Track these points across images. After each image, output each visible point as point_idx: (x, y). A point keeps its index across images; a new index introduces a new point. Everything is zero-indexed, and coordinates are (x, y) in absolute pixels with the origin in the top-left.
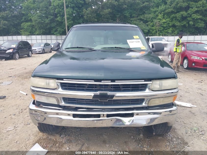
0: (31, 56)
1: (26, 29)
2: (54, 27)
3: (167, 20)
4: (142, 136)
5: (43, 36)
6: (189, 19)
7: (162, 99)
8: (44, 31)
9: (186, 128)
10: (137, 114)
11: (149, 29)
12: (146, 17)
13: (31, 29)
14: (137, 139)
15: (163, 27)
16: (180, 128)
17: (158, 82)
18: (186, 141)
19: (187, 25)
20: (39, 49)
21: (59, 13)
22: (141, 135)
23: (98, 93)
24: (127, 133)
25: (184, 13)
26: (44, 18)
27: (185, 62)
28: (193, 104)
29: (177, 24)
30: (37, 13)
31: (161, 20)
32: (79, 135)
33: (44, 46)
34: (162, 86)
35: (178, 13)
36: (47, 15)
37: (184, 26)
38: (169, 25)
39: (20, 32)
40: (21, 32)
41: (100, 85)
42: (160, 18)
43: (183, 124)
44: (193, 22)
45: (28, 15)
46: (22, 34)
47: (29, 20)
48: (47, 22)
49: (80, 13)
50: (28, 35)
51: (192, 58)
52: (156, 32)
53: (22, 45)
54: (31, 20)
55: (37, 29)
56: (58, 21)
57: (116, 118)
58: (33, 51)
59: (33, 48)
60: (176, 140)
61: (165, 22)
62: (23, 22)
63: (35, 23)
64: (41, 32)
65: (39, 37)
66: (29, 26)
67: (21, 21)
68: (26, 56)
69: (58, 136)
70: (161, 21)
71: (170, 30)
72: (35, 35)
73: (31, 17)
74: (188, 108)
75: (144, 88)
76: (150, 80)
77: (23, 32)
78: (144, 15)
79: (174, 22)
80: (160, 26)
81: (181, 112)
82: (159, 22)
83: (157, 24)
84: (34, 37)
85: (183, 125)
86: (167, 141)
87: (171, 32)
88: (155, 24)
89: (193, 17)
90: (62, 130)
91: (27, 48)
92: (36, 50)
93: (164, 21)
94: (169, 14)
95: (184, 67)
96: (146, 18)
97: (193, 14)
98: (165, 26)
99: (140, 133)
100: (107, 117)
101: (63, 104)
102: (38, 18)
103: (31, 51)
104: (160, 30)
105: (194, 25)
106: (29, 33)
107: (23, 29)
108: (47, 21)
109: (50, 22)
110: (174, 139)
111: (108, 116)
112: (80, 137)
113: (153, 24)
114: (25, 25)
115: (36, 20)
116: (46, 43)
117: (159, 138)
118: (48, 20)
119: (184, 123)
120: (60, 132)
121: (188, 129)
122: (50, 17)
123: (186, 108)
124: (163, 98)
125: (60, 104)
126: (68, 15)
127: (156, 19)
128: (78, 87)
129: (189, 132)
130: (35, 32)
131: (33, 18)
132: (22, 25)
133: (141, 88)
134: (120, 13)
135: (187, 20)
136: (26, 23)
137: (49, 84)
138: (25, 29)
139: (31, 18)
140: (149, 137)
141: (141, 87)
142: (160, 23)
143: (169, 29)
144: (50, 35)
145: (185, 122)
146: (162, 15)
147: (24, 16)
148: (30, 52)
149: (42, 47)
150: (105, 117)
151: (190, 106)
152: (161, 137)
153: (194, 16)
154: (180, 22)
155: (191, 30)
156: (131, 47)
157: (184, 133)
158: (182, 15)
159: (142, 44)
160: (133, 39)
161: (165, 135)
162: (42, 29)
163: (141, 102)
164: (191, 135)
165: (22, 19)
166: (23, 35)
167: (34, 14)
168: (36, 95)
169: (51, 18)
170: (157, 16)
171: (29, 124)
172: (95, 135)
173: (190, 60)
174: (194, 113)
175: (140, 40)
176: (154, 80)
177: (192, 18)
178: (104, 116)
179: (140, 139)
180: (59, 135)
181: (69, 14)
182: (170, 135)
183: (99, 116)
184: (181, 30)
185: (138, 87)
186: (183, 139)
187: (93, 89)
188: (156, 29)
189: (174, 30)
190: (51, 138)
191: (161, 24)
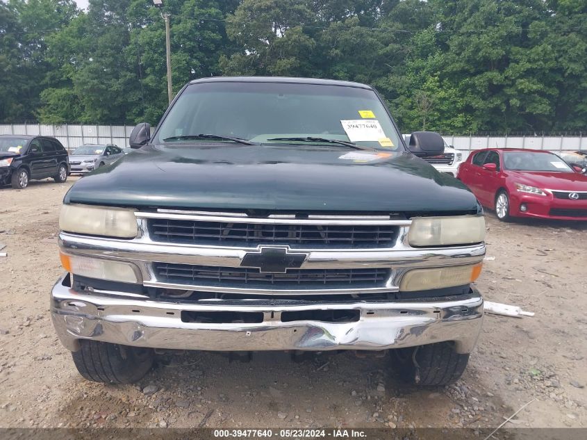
0: (64, 181)
1: (55, 108)
2: (136, 104)
3: (450, 91)
4: (384, 390)
5: (101, 128)
6: (509, 91)
7: (440, 271)
8: (106, 112)
9: (508, 369)
10: (371, 313)
11: (401, 115)
12: (392, 81)
13: (68, 107)
14: (369, 397)
15: (438, 110)
16: (490, 369)
17: (428, 222)
18: (507, 403)
19: (504, 108)
20: (90, 162)
21: (150, 65)
22: (381, 389)
23: (259, 249)
24: (340, 384)
25: (496, 76)
26: (108, 77)
27: (499, 201)
28: (524, 309)
29: (478, 103)
30: (88, 64)
31: (434, 93)
32: (199, 388)
33: (105, 154)
34: (439, 233)
35: (478, 76)
36: (116, 69)
37: (496, 110)
38: (455, 106)
39: (37, 116)
40: (39, 114)
41: (264, 226)
42: (431, 86)
43: (499, 360)
44: (520, 100)
45: (60, 67)
46: (41, 119)
47: (63, 81)
48: (115, 88)
49: (210, 67)
50: (60, 123)
51: (518, 190)
52: (421, 124)
53: (38, 149)
54: (69, 83)
55: (86, 107)
56: (146, 86)
57: (307, 326)
58: (72, 167)
59: (71, 159)
60: (480, 402)
61: (445, 99)
62: (46, 86)
63: (82, 91)
64: (98, 117)
65: (90, 130)
66: (64, 100)
67: (41, 83)
68: (50, 179)
69: (134, 392)
70: (433, 96)
71: (459, 120)
72: (78, 123)
73: (71, 74)
74: (512, 319)
75: (389, 239)
76: (407, 215)
77: (45, 114)
78: (387, 76)
79: (467, 99)
80: (431, 107)
81: (493, 328)
82: (430, 96)
83: (424, 103)
84: (75, 129)
85: (499, 363)
86: (454, 402)
87: (460, 125)
88: (419, 102)
89: (520, 88)
90: (147, 373)
91: (55, 157)
92: (79, 164)
93: (442, 94)
94: (455, 77)
95: (499, 215)
96: (394, 86)
97: (518, 78)
98: (444, 108)
99: (376, 382)
100: (283, 320)
101: (153, 281)
102: (91, 75)
103: (66, 166)
104: (431, 118)
105: (522, 108)
106: (61, 119)
107: (44, 105)
108: (116, 85)
109: (124, 90)
110: (474, 399)
111: (286, 316)
112: (200, 393)
113: (412, 103)
114: (53, 95)
115: (85, 83)
116: (110, 147)
117: (432, 396)
118: (119, 84)
119: (502, 357)
120: (141, 379)
121: (513, 373)
122: (125, 76)
123: (505, 318)
124: (442, 269)
125: (145, 283)
126: (175, 69)
127: (419, 89)
128: (198, 231)
129: (516, 381)
130: (80, 115)
131: (77, 76)
132: (42, 94)
133: (380, 239)
134: (321, 71)
135: (505, 95)
136: (54, 91)
137: (114, 222)
138: (51, 106)
139: (69, 75)
140: (402, 395)
141: (381, 236)
142: (431, 101)
143: (456, 116)
144: (122, 125)
145: (504, 355)
146: (436, 78)
147: (50, 71)
148: (63, 169)
149: (97, 157)
150: (277, 320)
151: (515, 314)
152: (437, 395)
153: (522, 83)
154: (484, 99)
155: (515, 122)
156: (352, 140)
157: (502, 382)
158: (490, 81)
159: (383, 132)
160: (359, 118)
161: (447, 387)
162: (100, 107)
163: (382, 278)
164: (521, 387)
165: (43, 78)
166: (44, 124)
167: (78, 64)
168: (75, 256)
169: (128, 77)
170: (424, 80)
171: (48, 358)
172: (247, 387)
173: (513, 195)
174: (527, 332)
175: (376, 123)
176: (418, 217)
177: (517, 90)
178: (272, 316)
179: (376, 397)
180: (139, 388)
181: (179, 68)
182: (462, 387)
183: (258, 317)
184: (488, 120)
185: (374, 235)
186: (500, 399)
187: (244, 237)
188: (419, 116)
189: (469, 121)
190: (113, 395)
191: (434, 104)
